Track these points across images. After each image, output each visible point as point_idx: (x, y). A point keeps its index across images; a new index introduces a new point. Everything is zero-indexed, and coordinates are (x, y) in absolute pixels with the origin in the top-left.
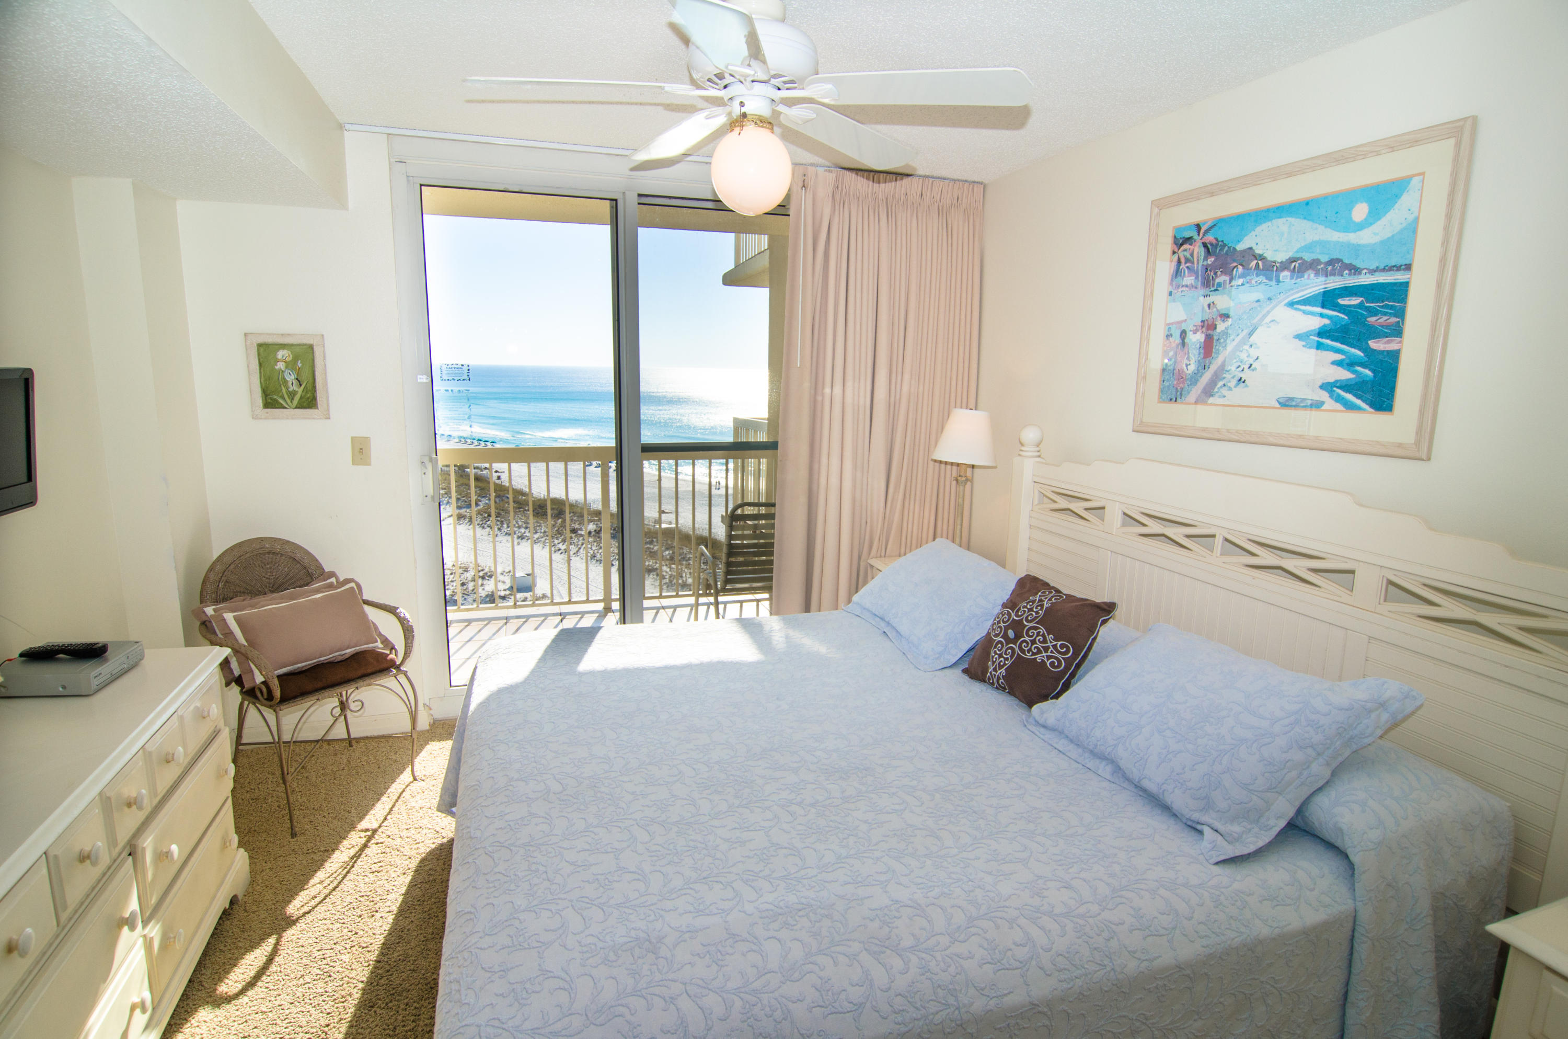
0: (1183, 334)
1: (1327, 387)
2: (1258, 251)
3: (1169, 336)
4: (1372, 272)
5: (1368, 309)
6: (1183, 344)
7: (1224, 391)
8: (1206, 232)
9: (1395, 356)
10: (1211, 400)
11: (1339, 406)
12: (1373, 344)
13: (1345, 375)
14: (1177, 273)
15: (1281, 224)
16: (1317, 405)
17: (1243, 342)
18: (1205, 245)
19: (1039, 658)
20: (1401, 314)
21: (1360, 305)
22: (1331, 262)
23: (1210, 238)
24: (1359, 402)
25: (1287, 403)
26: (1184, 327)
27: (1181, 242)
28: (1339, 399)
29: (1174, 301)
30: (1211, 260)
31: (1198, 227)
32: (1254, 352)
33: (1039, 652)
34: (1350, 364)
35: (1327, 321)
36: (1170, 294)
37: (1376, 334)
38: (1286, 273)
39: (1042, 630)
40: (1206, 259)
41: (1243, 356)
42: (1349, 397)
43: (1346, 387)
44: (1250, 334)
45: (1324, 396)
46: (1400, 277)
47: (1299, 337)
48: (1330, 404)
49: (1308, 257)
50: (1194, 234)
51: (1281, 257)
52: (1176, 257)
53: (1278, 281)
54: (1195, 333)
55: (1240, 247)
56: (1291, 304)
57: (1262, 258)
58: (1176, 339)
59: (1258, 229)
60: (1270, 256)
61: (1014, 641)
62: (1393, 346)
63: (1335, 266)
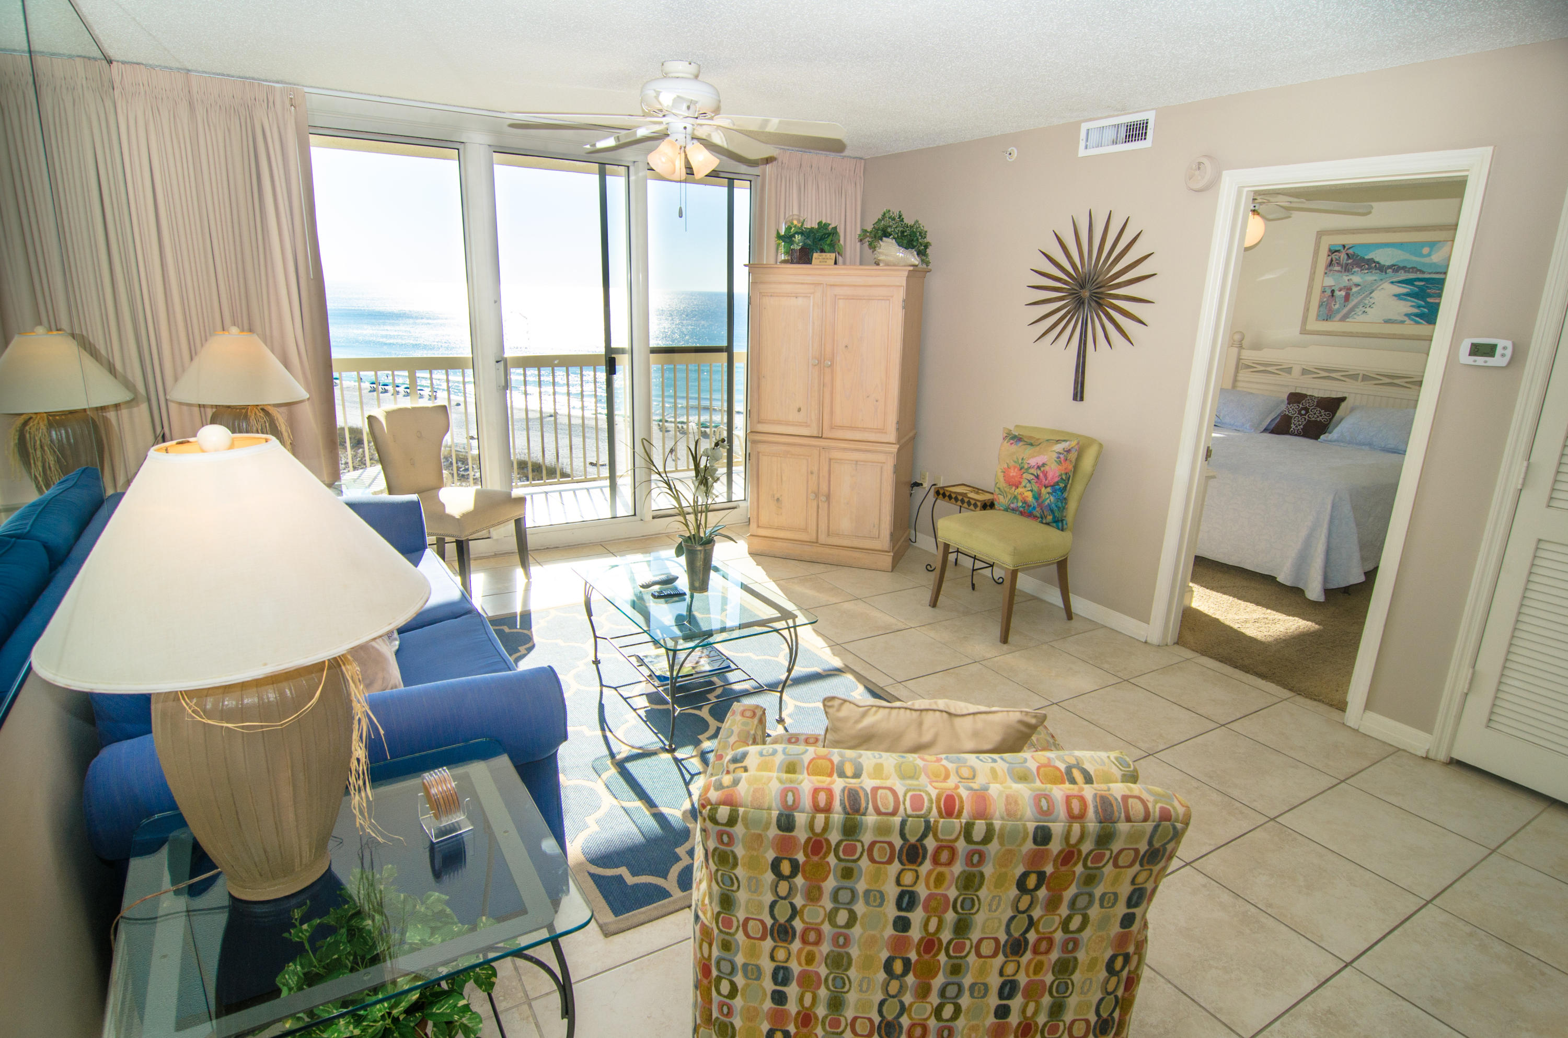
0: (1333, 291)
1: (1407, 315)
2: (1377, 260)
3: (1324, 292)
4: (1430, 273)
5: (1427, 287)
6: (1333, 296)
7: (1355, 316)
8: (1348, 249)
9: (1438, 304)
10: (1348, 320)
11: (1412, 322)
12: (1429, 300)
13: (1416, 311)
14: (1331, 263)
15: (1389, 251)
16: (1402, 322)
17: (1367, 296)
18: (1347, 254)
19: (1318, 419)
20: (1442, 289)
21: (1424, 285)
22: (1413, 268)
23: (1351, 251)
24: (1421, 321)
25: (1387, 321)
26: (1333, 288)
27: (1332, 252)
28: (1413, 320)
30: (1350, 261)
31: (1344, 246)
32: (1372, 301)
33: (1318, 417)
34: (1419, 307)
35: (1408, 290)
36: (1326, 273)
37: (1430, 296)
38: (1389, 271)
39: (1318, 409)
40: (1347, 260)
41: (1366, 302)
42: (1417, 319)
43: (1416, 315)
44: (1371, 293)
45: (1406, 318)
46: (1442, 276)
47: (1395, 295)
48: (1408, 321)
49: (1401, 265)
50: (1341, 248)
51: (1388, 263)
52: (1330, 258)
53: (1386, 273)
54: (1340, 291)
55: (1366, 257)
56: (1392, 283)
57: (1378, 263)
58: (1329, 293)
59: (1377, 252)
60: (1382, 262)
61: (1305, 415)
62: (1437, 301)
63: (1414, 270)
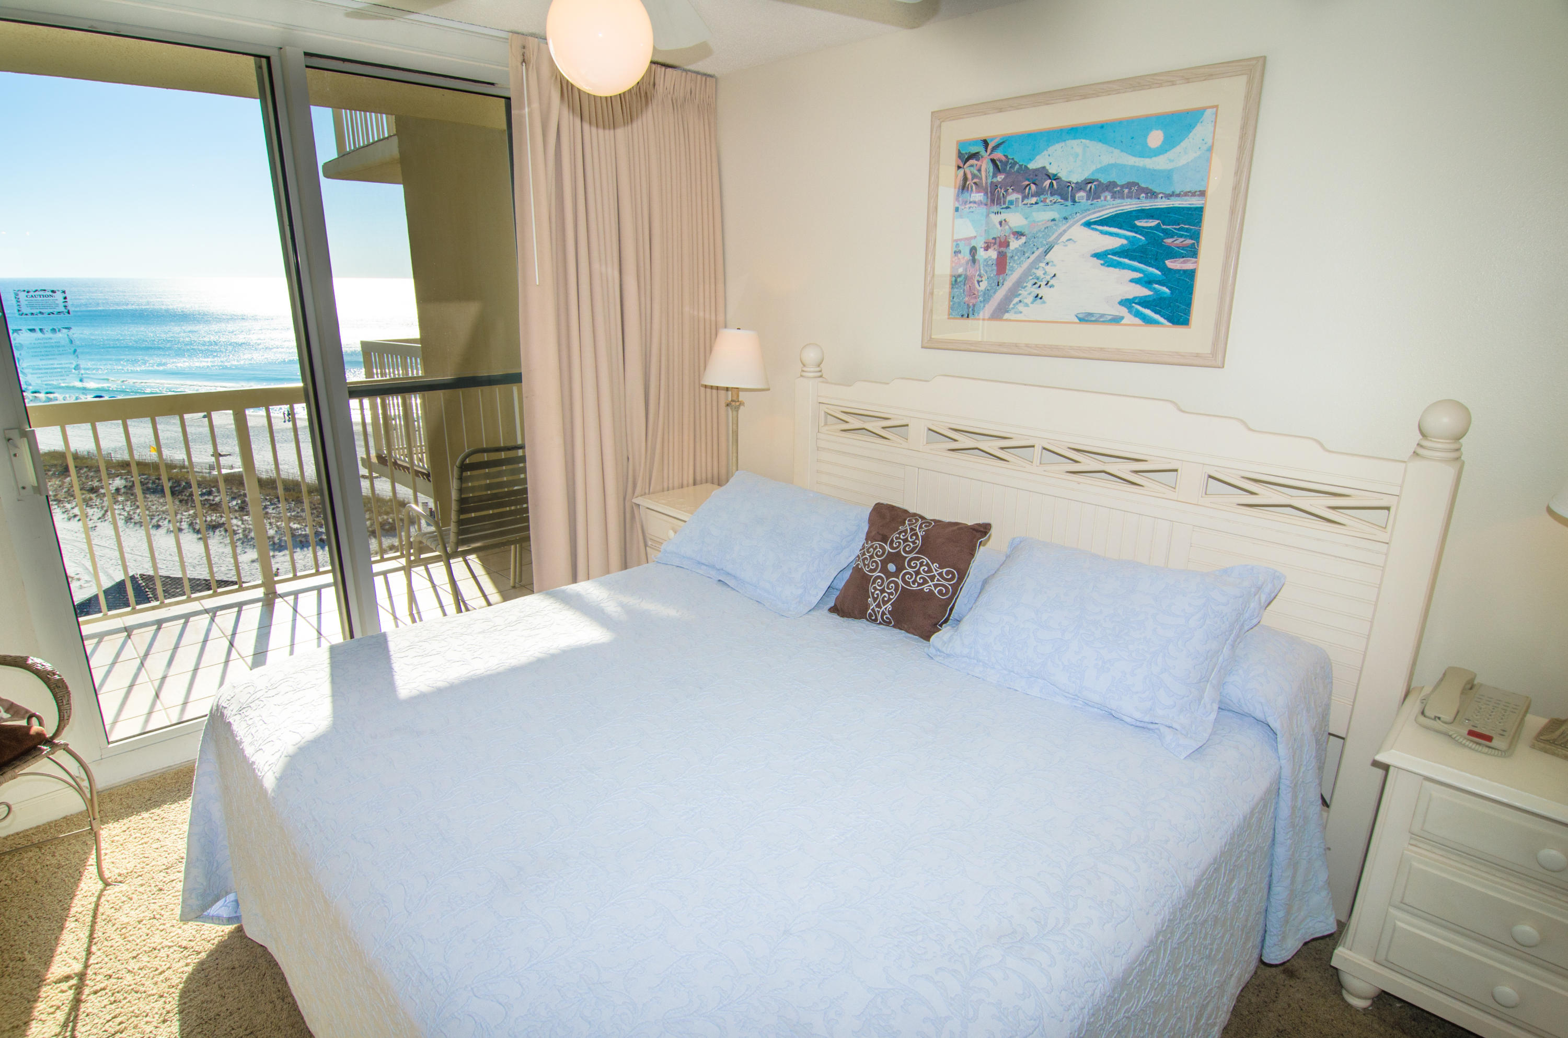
0: (973, 251)
1: (1127, 303)
2: (1052, 170)
3: (957, 252)
4: (1168, 196)
5: (1165, 232)
6: (974, 261)
7: (1020, 307)
8: (995, 148)
9: (1191, 274)
10: (1006, 316)
11: (1137, 321)
12: (1170, 264)
13: (1142, 292)
14: (964, 187)
15: (1076, 145)
16: (1116, 320)
17: (1039, 259)
18: (993, 161)
19: (926, 588)
20: (1196, 236)
21: (1157, 227)
22: (1129, 185)
23: (999, 155)
24: (1157, 317)
25: (1085, 319)
26: (973, 243)
27: (966, 158)
28: (1138, 314)
29: (961, 217)
30: (1000, 178)
31: (985, 143)
32: (1051, 270)
33: (925, 582)
34: (1148, 282)
35: (1125, 242)
36: (957, 210)
37: (1173, 255)
38: (1081, 195)
39: (926, 560)
40: (994, 176)
41: (1039, 273)
42: (1148, 312)
43: (1144, 302)
44: (1046, 252)
45: (1123, 311)
46: (1195, 202)
47: (1097, 256)
48: (1129, 319)
49: (1104, 179)
50: (980, 149)
51: (1076, 178)
52: (961, 172)
53: (1074, 201)
54: (986, 249)
55: (1032, 166)
56: (1088, 224)
57: (1055, 177)
58: (966, 255)
59: (1051, 150)
60: (1064, 176)
61: (895, 575)
62: (1189, 266)
63: (1134, 189)
